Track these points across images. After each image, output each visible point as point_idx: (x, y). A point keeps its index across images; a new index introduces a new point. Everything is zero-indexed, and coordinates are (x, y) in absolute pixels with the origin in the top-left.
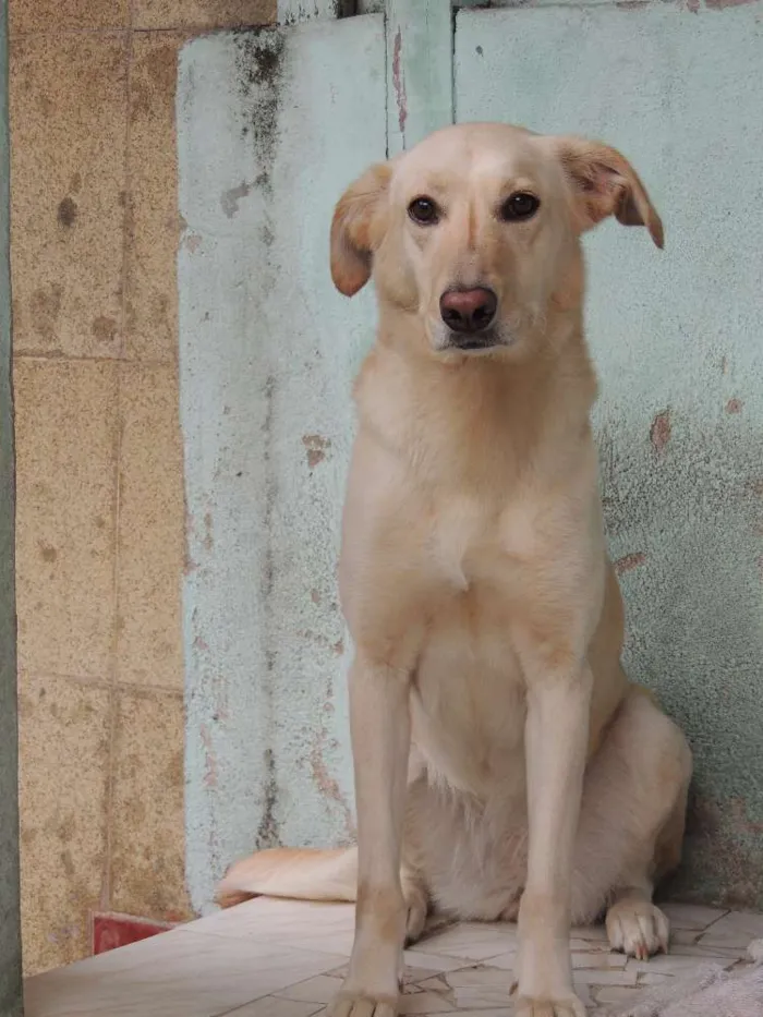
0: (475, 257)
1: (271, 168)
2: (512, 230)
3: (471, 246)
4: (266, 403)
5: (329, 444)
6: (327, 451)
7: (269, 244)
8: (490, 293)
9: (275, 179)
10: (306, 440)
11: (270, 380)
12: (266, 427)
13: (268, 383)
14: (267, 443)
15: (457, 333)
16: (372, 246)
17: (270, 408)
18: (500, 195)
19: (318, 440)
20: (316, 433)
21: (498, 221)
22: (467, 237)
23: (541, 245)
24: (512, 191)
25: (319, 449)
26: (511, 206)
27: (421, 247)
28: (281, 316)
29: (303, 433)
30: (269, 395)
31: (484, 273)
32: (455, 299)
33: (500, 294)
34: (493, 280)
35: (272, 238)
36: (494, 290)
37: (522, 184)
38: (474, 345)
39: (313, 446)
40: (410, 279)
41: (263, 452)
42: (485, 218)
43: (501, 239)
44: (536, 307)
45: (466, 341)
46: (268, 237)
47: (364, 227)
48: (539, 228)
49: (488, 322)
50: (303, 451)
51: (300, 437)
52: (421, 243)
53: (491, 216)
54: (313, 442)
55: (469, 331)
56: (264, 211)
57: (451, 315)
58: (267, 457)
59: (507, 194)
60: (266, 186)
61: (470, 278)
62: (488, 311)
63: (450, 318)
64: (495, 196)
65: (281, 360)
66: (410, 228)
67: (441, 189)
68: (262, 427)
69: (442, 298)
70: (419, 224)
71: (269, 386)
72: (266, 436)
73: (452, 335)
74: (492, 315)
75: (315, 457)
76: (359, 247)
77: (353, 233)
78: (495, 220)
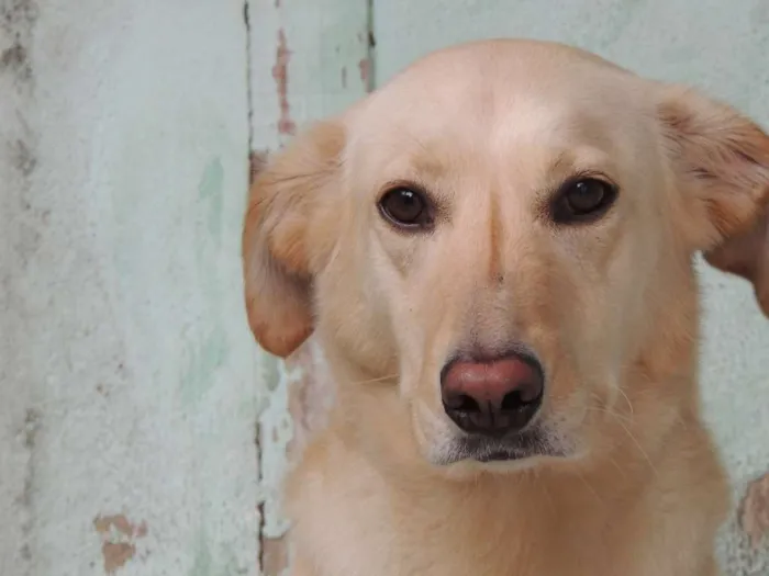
0: (503, 294)
1: (30, 35)
2: (568, 242)
3: (496, 276)
4: (25, 456)
5: (143, 531)
6: (140, 544)
7: (27, 173)
8: (531, 363)
9: (37, 55)
10: (102, 523)
11: (31, 416)
12: (26, 499)
13: (28, 420)
14: (26, 529)
15: (473, 436)
16: (313, 265)
17: (32, 468)
18: (548, 179)
19: (123, 524)
20: (118, 510)
21: (543, 224)
22: (487, 255)
23: (620, 265)
24: (570, 174)
25: (125, 539)
26: (566, 201)
27: (403, 272)
28: (51, 302)
29: (94, 513)
30: (29, 442)
31: (520, 324)
32: (470, 377)
33: (548, 366)
34: (536, 338)
35: (33, 163)
36: (538, 356)
37: (586, 159)
38: (502, 456)
39: (116, 537)
40: (382, 325)
41: (20, 545)
42: (520, 221)
43: (549, 261)
44: (612, 381)
45: (489, 449)
46: (25, 160)
47: (299, 234)
48: (616, 235)
49: (529, 415)
50: (94, 541)
51: (89, 521)
52: (401, 263)
53: (529, 217)
54: (113, 528)
55: (494, 432)
56: (18, 113)
57: (460, 405)
58: (26, 553)
59: (560, 179)
60: (21, 69)
61: (496, 334)
62: (527, 397)
63: (460, 409)
64: (538, 182)
65: (51, 380)
66: (382, 237)
67: (437, 170)
68: (18, 500)
69: (446, 372)
70: (399, 229)
71: (30, 426)
72: (23, 517)
73: (463, 440)
74: (536, 402)
75: (117, 554)
76: (291, 269)
77: (279, 245)
78: (537, 223)
